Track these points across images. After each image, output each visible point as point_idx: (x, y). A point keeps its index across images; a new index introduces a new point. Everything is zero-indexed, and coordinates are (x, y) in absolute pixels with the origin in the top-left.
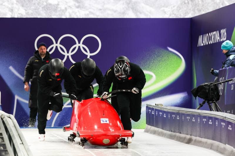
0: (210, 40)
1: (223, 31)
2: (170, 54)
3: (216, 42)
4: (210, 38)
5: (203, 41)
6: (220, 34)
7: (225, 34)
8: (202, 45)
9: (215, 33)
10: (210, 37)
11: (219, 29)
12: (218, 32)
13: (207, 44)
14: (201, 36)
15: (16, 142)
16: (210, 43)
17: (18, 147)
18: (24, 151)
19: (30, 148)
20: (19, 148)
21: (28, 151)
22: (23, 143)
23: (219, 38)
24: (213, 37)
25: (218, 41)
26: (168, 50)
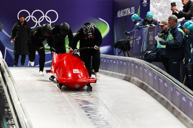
0: (124, 13)
1: (133, 8)
2: (100, 22)
3: (128, 15)
4: (125, 13)
5: (120, 14)
6: (131, 10)
7: (134, 10)
8: (120, 16)
9: (127, 9)
10: (124, 12)
11: (130, 7)
12: (129, 8)
13: (123, 16)
14: (119, 11)
15: (6, 75)
16: (124, 15)
18: (11, 81)
19: (14, 79)
20: (7, 79)
21: (13, 81)
22: (10, 76)
23: (130, 12)
26: (99, 19)
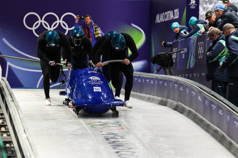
0: (165, 18)
1: (177, 11)
2: (133, 29)
3: (170, 19)
4: (166, 17)
5: (160, 19)
6: (174, 13)
7: (178, 13)
8: (159, 22)
9: (169, 12)
10: (165, 15)
11: (173, 9)
12: (172, 11)
13: (163, 21)
14: (159, 15)
15: (8, 99)
16: (165, 20)
17: (9, 103)
18: (14, 106)
19: (19, 104)
20: (10, 105)
21: (17, 107)
22: (13, 101)
23: (173, 16)
24: (168, 16)
25: (172, 19)
26: (131, 26)
